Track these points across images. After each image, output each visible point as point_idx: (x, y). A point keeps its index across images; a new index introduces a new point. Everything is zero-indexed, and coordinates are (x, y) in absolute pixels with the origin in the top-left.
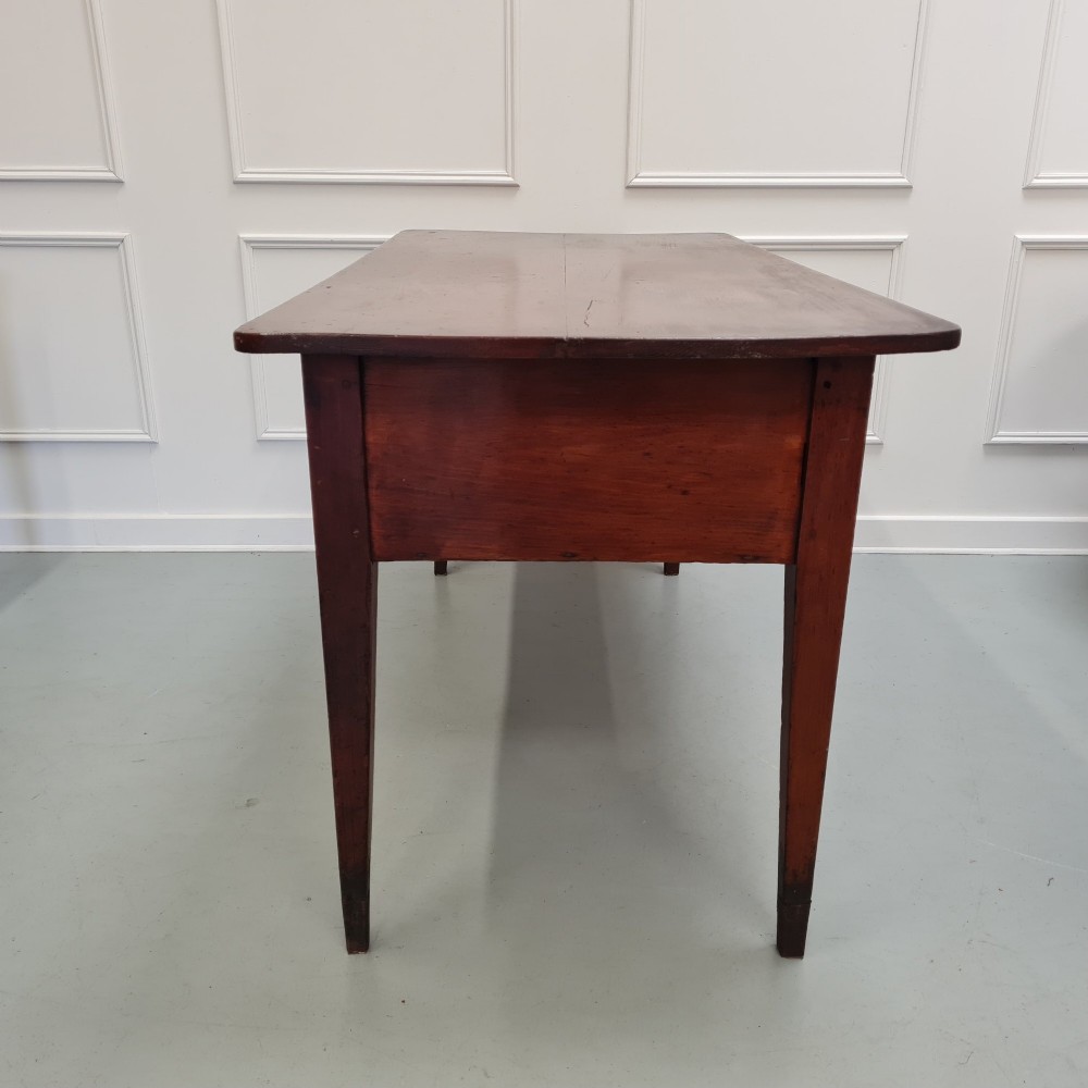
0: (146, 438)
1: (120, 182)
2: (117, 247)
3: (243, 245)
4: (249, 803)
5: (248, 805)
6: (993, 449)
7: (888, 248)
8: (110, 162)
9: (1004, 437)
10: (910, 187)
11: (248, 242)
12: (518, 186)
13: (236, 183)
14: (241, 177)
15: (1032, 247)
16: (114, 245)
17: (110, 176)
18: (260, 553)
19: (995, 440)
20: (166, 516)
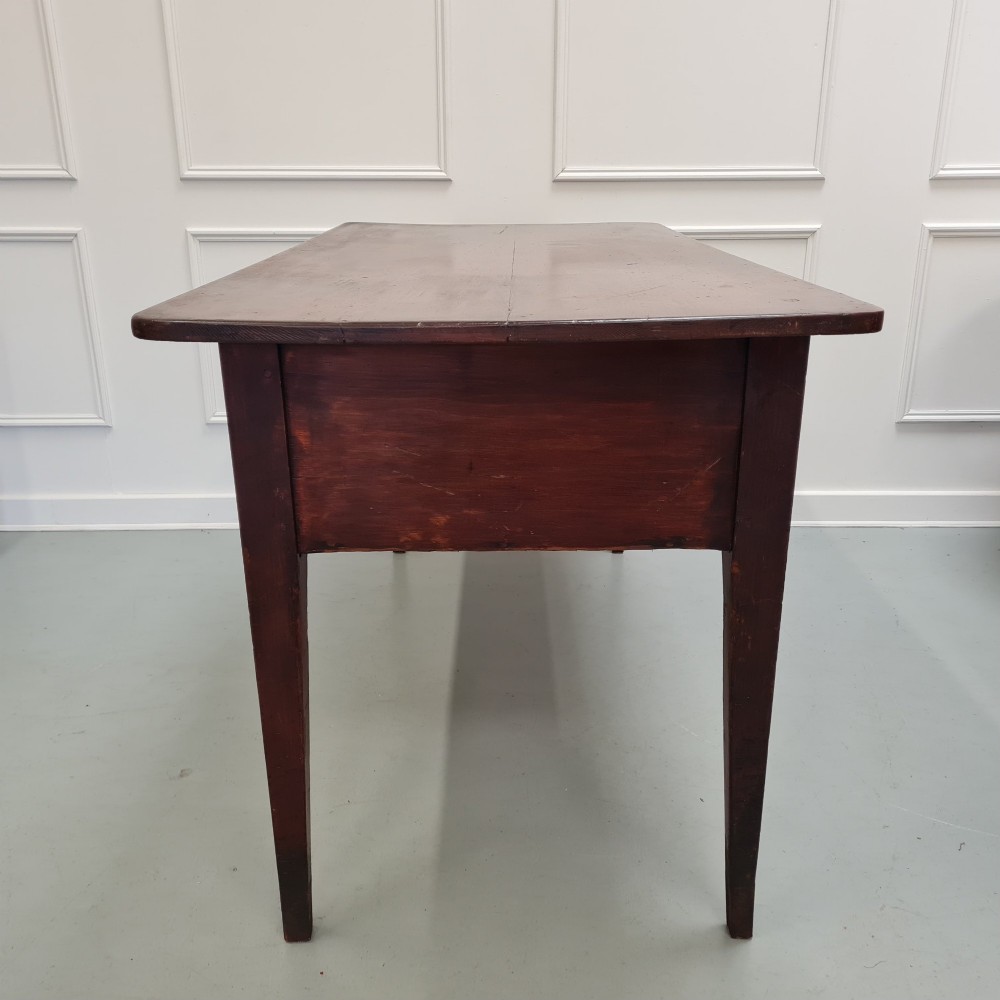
0: (100, 422)
1: (73, 180)
2: (71, 241)
3: (191, 238)
4: (183, 774)
5: (181, 776)
6: (905, 426)
7: (802, 237)
8: (63, 161)
9: (915, 415)
10: (823, 179)
11: (195, 235)
12: (450, 180)
13: (183, 179)
14: (188, 174)
15: (939, 235)
16: (67, 240)
17: (64, 174)
18: (209, 531)
19: (906, 418)
20: (120, 496)
